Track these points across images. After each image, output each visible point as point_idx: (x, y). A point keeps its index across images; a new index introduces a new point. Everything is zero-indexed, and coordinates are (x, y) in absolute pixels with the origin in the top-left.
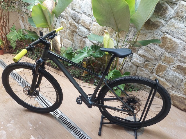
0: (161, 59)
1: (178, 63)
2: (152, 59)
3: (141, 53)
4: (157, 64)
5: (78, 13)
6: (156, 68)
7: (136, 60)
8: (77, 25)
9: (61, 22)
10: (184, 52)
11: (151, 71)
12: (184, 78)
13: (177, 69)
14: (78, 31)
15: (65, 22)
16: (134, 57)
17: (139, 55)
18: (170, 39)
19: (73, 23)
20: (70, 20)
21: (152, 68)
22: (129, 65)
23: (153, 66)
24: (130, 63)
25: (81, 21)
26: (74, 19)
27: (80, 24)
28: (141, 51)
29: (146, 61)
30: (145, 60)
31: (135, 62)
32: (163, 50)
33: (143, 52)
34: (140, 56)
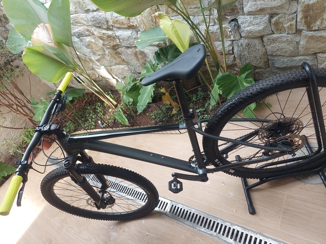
2: (281, 7)
3: (250, 10)
4: (299, 9)
5: (97, 12)
7: (251, 28)
8: (110, 33)
9: (88, 45)
11: (294, 31)
14: (120, 42)
15: (93, 41)
16: (242, 26)
19: (103, 34)
20: (96, 33)
21: (293, 23)
22: (242, 45)
23: (293, 18)
24: (242, 41)
26: (100, 27)
27: (114, 29)
28: (249, 5)
29: (272, 16)
30: (268, 16)
31: (250, 32)
33: (254, 3)
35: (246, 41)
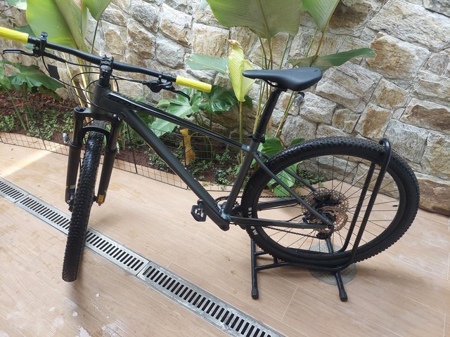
0: (373, 97)
1: (413, 102)
2: (351, 101)
3: (323, 90)
4: (365, 112)
5: (150, 4)
6: (363, 121)
7: (314, 109)
8: (150, 35)
9: (107, 34)
10: (427, 72)
11: (351, 131)
12: (430, 135)
13: (412, 115)
14: (155, 52)
15: (119, 33)
16: (306, 103)
17: (320, 94)
18: (393, 46)
19: (140, 32)
20: (129, 26)
21: (353, 122)
22: (295, 122)
23: (356, 118)
24: (298, 118)
25: (160, 25)
26: (140, 22)
27: (159, 34)
28: (324, 85)
29: (339, 106)
30: (335, 105)
31: (311, 112)
32: (376, 74)
33: (330, 85)
34: (321, 98)
35: (302, 120)
